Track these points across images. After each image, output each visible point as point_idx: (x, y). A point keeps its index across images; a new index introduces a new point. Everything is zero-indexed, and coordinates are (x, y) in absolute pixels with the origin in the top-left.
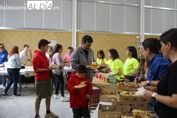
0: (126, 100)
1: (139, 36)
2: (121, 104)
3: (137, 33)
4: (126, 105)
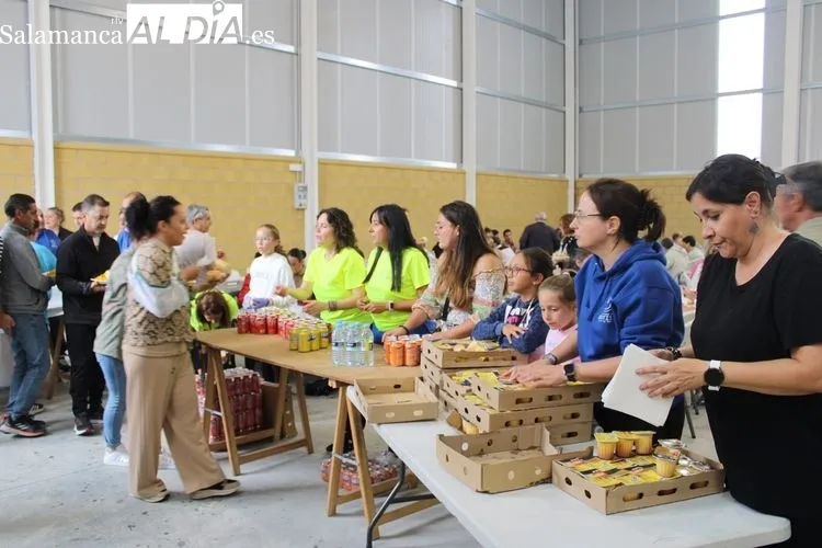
0: (521, 407)
1: (300, 162)
2: (507, 424)
3: (291, 153)
4: (524, 423)
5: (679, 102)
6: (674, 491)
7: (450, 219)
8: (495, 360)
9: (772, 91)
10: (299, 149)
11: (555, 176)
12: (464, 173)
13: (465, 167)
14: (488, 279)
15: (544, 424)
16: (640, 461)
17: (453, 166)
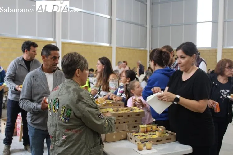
0: (119, 118)
1: (55, 43)
3: (52, 39)
4: (120, 123)
5: (184, 25)
6: (161, 140)
7: (102, 63)
8: (114, 106)
9: (215, 22)
10: (55, 38)
11: (143, 49)
12: (112, 47)
13: (112, 45)
14: (113, 81)
15: (126, 124)
16: (153, 133)
17: (108, 45)
